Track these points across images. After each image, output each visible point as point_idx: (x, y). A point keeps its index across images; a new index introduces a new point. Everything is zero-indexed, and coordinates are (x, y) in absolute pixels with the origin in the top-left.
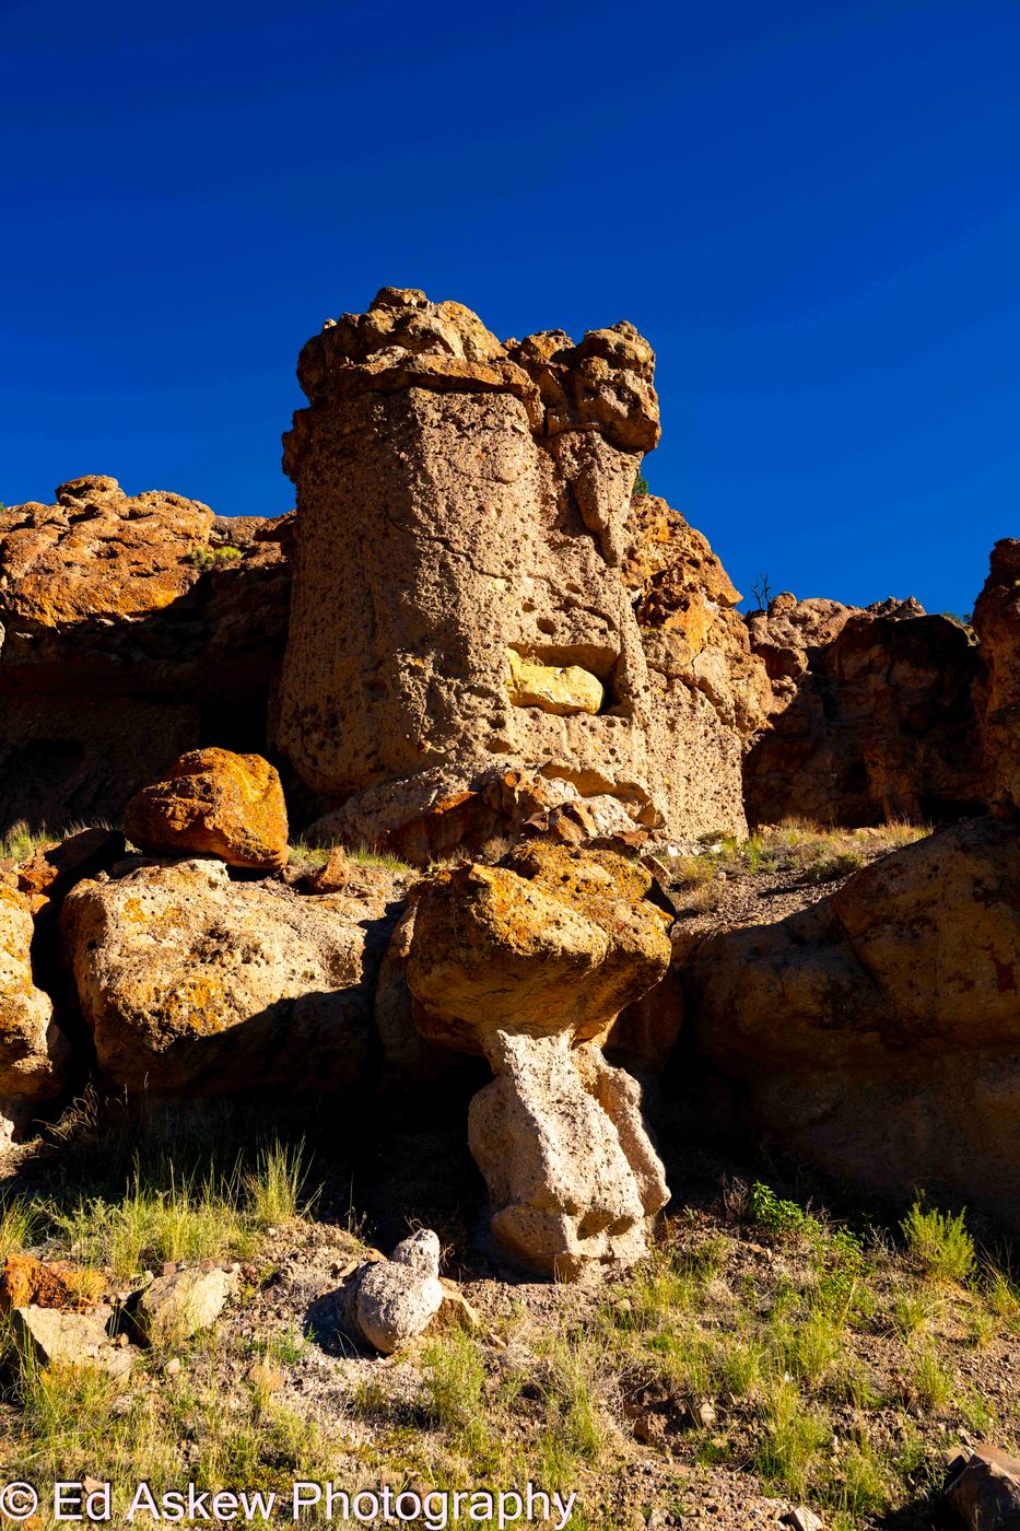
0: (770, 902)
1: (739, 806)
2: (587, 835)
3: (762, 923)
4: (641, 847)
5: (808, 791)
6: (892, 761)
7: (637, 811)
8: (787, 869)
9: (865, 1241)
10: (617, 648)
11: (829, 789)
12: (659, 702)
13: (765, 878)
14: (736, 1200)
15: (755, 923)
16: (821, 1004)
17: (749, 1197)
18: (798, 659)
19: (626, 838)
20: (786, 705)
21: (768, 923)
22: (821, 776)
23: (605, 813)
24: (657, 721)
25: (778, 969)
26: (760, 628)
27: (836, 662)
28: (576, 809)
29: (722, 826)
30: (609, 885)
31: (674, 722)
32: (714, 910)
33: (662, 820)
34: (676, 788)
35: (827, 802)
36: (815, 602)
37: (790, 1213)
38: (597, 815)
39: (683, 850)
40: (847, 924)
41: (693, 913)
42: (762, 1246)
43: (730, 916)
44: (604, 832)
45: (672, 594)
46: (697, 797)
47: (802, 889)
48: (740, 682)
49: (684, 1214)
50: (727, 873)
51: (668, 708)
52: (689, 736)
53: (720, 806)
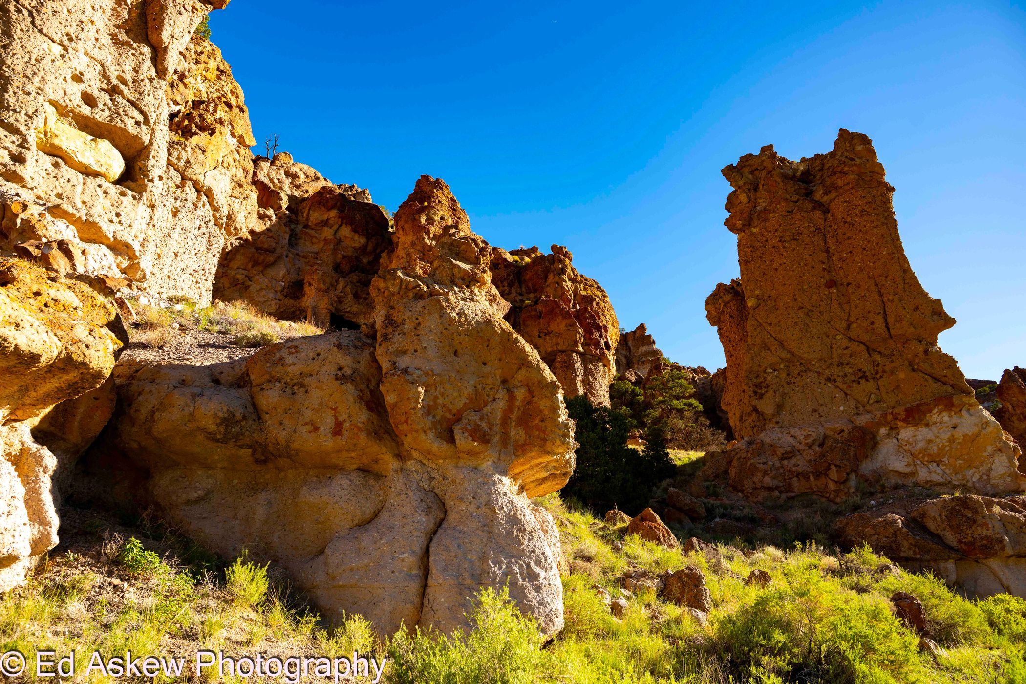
0: (205, 351)
1: (209, 285)
2: (75, 270)
3: (193, 364)
4: (119, 290)
5: (261, 289)
6: (322, 286)
7: (125, 264)
8: (225, 333)
9: (198, 581)
10: (146, 140)
11: (276, 291)
12: (170, 193)
13: (207, 336)
14: (111, 548)
15: (188, 363)
16: (218, 425)
17: (122, 548)
18: (282, 200)
19: (107, 281)
20: (264, 228)
21: (198, 365)
22: (274, 282)
23: (98, 258)
24: (164, 205)
25: (194, 396)
26: (262, 169)
27: (307, 211)
28: (70, 247)
29: (192, 295)
30: (75, 309)
31: (178, 211)
32: (161, 348)
33: (144, 277)
34: (165, 258)
35: (272, 300)
36: (305, 167)
37: (150, 560)
38: (89, 257)
39: (152, 301)
40: (252, 377)
41: (144, 346)
42: (122, 580)
43: (171, 354)
44: (90, 272)
45: (204, 119)
46: (179, 269)
47: (230, 348)
48: (237, 201)
49: (66, 556)
50: (180, 325)
51: (176, 199)
52: (186, 224)
53: (195, 281)
